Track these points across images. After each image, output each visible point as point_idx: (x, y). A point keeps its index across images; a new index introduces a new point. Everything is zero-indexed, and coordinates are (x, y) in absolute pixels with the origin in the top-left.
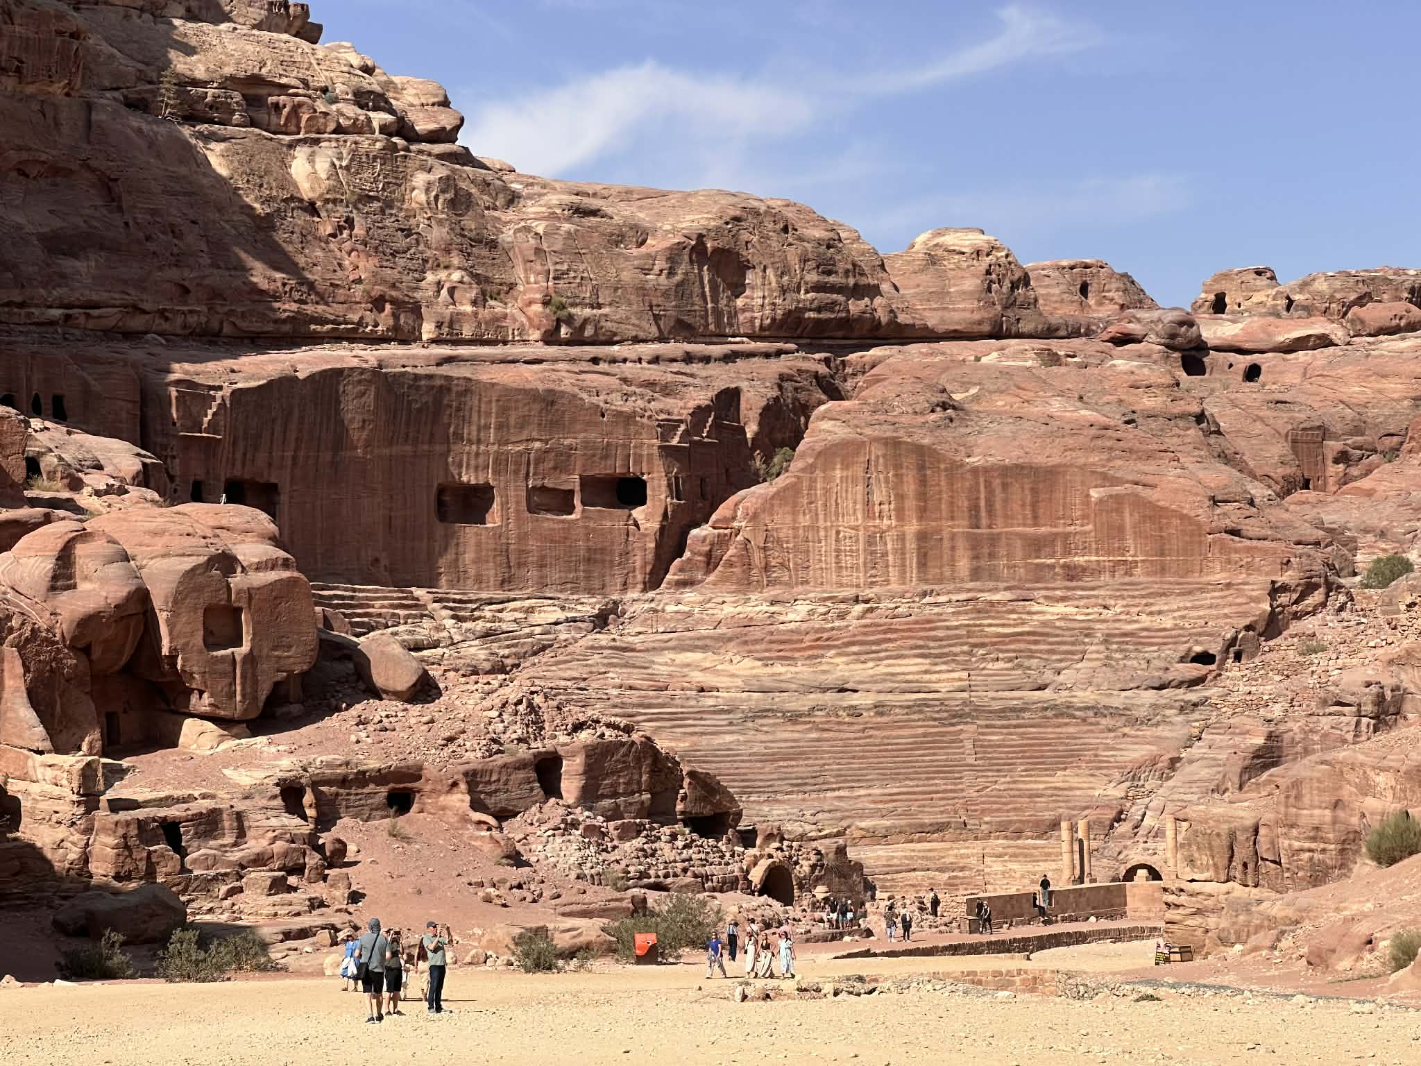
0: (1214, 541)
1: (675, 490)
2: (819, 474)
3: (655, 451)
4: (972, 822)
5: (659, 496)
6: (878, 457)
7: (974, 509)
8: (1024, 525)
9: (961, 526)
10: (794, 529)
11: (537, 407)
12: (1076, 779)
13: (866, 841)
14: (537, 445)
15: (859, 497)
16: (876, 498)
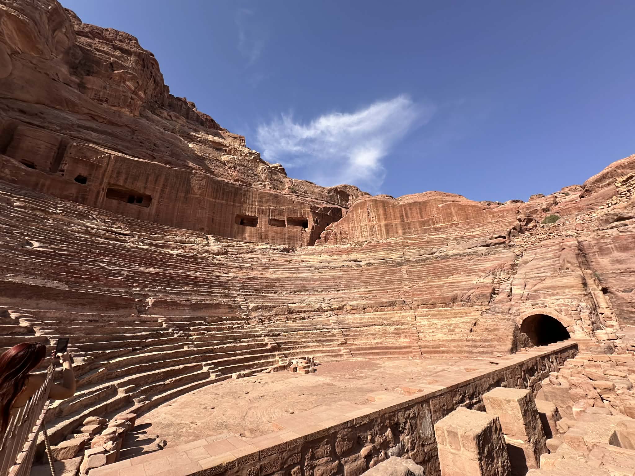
0: (487, 211)
1: (316, 222)
2: (354, 212)
3: (310, 212)
4: (408, 300)
5: (311, 223)
6: (370, 205)
7: (402, 217)
8: (418, 219)
9: (398, 221)
10: (349, 228)
11: (271, 198)
12: (459, 278)
13: (354, 311)
14: (272, 207)
15: (366, 217)
16: (371, 216)
